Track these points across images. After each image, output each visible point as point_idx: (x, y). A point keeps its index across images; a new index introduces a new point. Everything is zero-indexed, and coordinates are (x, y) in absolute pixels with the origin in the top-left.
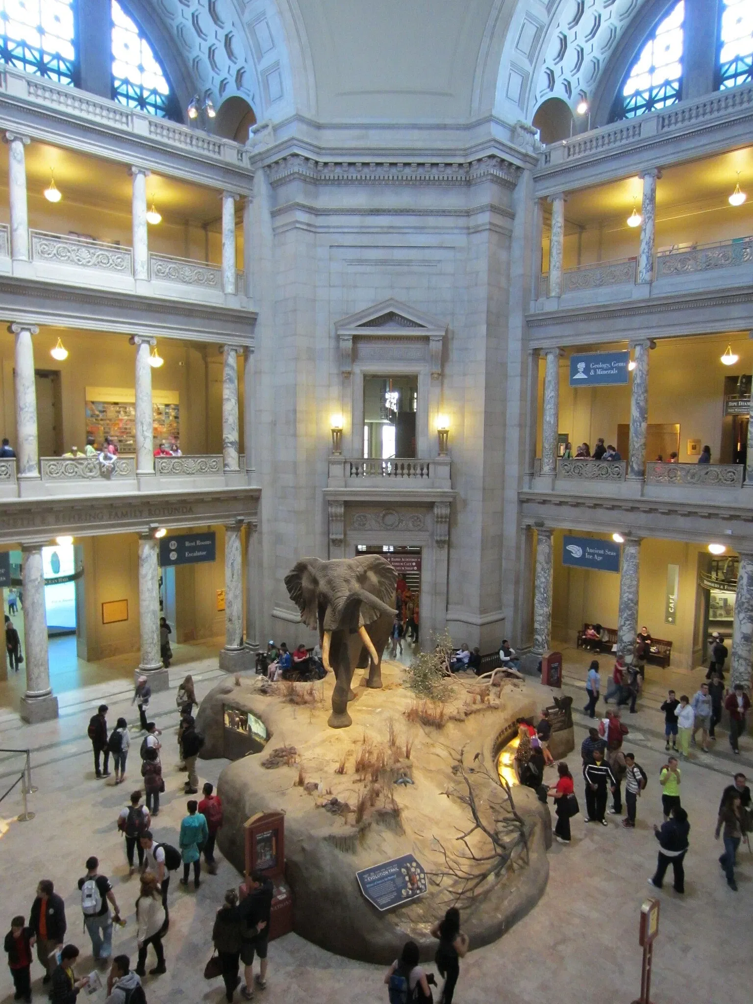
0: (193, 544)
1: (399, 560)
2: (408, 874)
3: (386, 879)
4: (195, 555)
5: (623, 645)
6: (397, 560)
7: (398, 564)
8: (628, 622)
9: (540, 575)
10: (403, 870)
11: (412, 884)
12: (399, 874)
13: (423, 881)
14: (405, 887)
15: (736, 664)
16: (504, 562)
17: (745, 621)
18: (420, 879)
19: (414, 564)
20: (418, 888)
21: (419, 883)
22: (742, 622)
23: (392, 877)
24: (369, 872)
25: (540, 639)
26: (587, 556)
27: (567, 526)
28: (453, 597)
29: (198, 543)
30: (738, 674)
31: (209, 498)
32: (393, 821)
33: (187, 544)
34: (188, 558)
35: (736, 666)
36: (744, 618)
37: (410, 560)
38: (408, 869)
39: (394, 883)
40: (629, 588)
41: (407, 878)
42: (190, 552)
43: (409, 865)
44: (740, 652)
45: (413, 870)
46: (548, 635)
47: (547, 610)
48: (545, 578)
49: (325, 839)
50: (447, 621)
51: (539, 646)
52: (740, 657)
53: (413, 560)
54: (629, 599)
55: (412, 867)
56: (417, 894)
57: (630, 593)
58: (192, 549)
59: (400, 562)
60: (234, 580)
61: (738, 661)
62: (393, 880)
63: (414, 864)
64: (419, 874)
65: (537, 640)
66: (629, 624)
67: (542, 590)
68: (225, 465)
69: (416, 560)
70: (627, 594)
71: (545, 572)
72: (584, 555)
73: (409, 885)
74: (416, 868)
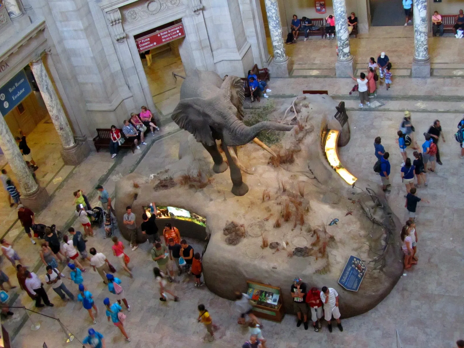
0: (14, 88)
1: (167, 32)
2: (356, 266)
3: (350, 276)
4: (18, 95)
5: (342, 42)
6: (165, 33)
7: (167, 36)
8: (343, 27)
9: (271, 8)
10: (353, 266)
11: (360, 270)
12: (353, 269)
13: (363, 265)
14: (358, 273)
15: (418, 37)
16: (241, 7)
17: (422, 9)
18: (361, 264)
19: (178, 31)
20: (363, 269)
21: (362, 267)
22: (420, 11)
23: (351, 272)
24: (342, 278)
25: (279, 52)
28: (214, 46)
29: (17, 85)
30: (420, 43)
31: (15, 50)
32: (333, 243)
33: (10, 90)
34: (16, 100)
35: (419, 38)
36: (421, 8)
37: (174, 29)
38: (354, 264)
39: (354, 275)
40: (340, 4)
41: (356, 268)
42: (15, 96)
43: (353, 261)
44: (420, 30)
45: (356, 262)
46: (284, 48)
47: (280, 31)
49: (314, 273)
50: (215, 64)
51: (280, 57)
52: (421, 32)
53: (177, 29)
54: (341, 12)
55: (355, 261)
56: (364, 273)
57: (342, 7)
58: (15, 93)
59: (168, 33)
60: (53, 99)
61: (420, 35)
62: (352, 274)
63: (355, 259)
64: (359, 263)
65: (278, 53)
66: (344, 28)
67: (275, 19)
68: (9, 14)
69: (178, 28)
70: (340, 9)
71: (274, 5)
73: (359, 271)
74: (356, 261)
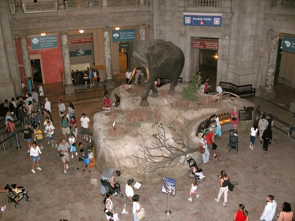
1: (210, 44)
6: (209, 44)
26: (292, 46)
27: (283, 31)
37: (214, 44)
46: (272, 82)
47: (272, 71)
48: (273, 56)
53: (216, 44)
59: (210, 45)
72: (291, 45)
